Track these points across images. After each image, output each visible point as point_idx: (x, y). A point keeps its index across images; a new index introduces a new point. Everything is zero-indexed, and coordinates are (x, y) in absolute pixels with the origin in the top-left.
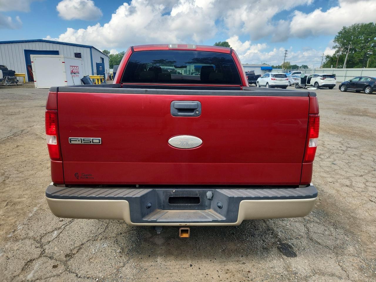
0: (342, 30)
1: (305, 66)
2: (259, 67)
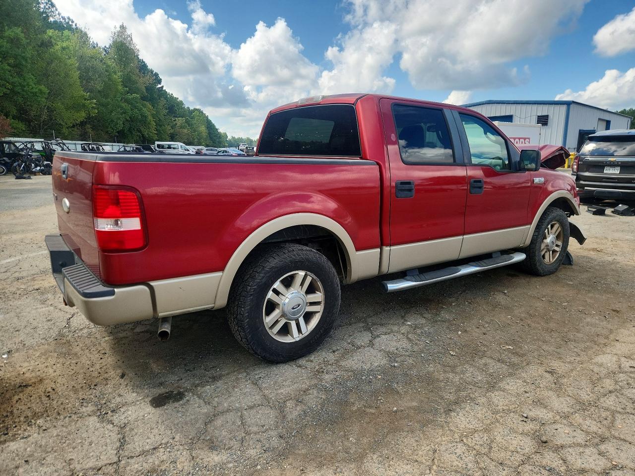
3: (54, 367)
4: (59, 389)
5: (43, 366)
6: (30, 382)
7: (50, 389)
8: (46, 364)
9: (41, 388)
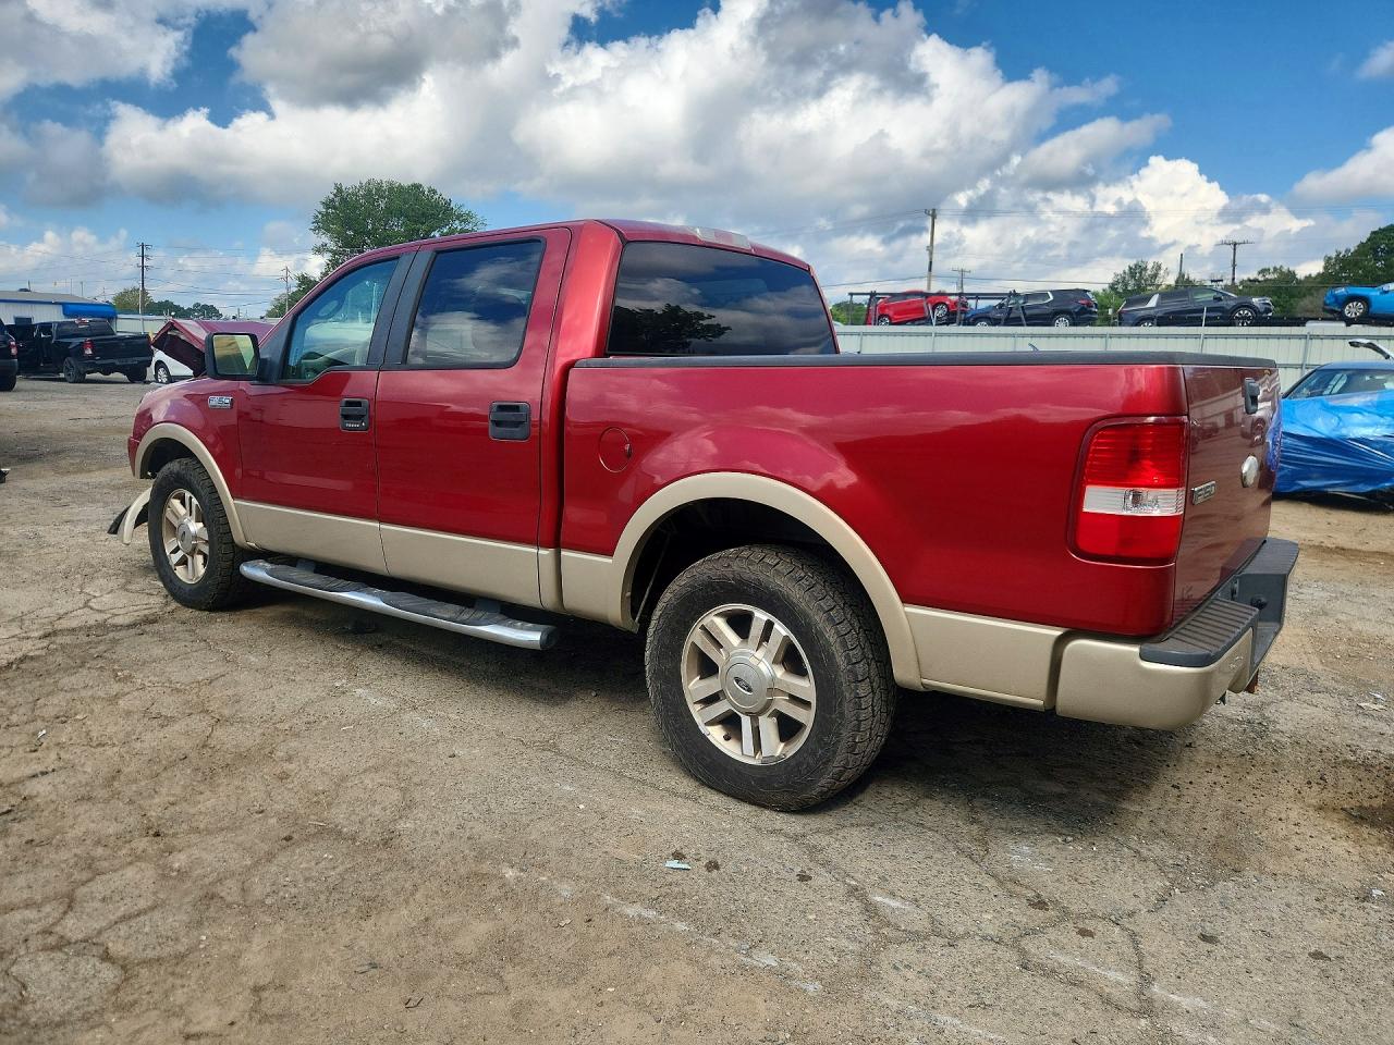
0: (332, 196)
1: (205, 307)
2: (51, 303)
3: (1283, 816)
4: (1300, 780)
5: (1303, 830)
6: (1343, 815)
7: (1315, 788)
8: (1296, 829)
9: (1328, 795)
